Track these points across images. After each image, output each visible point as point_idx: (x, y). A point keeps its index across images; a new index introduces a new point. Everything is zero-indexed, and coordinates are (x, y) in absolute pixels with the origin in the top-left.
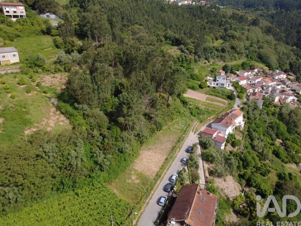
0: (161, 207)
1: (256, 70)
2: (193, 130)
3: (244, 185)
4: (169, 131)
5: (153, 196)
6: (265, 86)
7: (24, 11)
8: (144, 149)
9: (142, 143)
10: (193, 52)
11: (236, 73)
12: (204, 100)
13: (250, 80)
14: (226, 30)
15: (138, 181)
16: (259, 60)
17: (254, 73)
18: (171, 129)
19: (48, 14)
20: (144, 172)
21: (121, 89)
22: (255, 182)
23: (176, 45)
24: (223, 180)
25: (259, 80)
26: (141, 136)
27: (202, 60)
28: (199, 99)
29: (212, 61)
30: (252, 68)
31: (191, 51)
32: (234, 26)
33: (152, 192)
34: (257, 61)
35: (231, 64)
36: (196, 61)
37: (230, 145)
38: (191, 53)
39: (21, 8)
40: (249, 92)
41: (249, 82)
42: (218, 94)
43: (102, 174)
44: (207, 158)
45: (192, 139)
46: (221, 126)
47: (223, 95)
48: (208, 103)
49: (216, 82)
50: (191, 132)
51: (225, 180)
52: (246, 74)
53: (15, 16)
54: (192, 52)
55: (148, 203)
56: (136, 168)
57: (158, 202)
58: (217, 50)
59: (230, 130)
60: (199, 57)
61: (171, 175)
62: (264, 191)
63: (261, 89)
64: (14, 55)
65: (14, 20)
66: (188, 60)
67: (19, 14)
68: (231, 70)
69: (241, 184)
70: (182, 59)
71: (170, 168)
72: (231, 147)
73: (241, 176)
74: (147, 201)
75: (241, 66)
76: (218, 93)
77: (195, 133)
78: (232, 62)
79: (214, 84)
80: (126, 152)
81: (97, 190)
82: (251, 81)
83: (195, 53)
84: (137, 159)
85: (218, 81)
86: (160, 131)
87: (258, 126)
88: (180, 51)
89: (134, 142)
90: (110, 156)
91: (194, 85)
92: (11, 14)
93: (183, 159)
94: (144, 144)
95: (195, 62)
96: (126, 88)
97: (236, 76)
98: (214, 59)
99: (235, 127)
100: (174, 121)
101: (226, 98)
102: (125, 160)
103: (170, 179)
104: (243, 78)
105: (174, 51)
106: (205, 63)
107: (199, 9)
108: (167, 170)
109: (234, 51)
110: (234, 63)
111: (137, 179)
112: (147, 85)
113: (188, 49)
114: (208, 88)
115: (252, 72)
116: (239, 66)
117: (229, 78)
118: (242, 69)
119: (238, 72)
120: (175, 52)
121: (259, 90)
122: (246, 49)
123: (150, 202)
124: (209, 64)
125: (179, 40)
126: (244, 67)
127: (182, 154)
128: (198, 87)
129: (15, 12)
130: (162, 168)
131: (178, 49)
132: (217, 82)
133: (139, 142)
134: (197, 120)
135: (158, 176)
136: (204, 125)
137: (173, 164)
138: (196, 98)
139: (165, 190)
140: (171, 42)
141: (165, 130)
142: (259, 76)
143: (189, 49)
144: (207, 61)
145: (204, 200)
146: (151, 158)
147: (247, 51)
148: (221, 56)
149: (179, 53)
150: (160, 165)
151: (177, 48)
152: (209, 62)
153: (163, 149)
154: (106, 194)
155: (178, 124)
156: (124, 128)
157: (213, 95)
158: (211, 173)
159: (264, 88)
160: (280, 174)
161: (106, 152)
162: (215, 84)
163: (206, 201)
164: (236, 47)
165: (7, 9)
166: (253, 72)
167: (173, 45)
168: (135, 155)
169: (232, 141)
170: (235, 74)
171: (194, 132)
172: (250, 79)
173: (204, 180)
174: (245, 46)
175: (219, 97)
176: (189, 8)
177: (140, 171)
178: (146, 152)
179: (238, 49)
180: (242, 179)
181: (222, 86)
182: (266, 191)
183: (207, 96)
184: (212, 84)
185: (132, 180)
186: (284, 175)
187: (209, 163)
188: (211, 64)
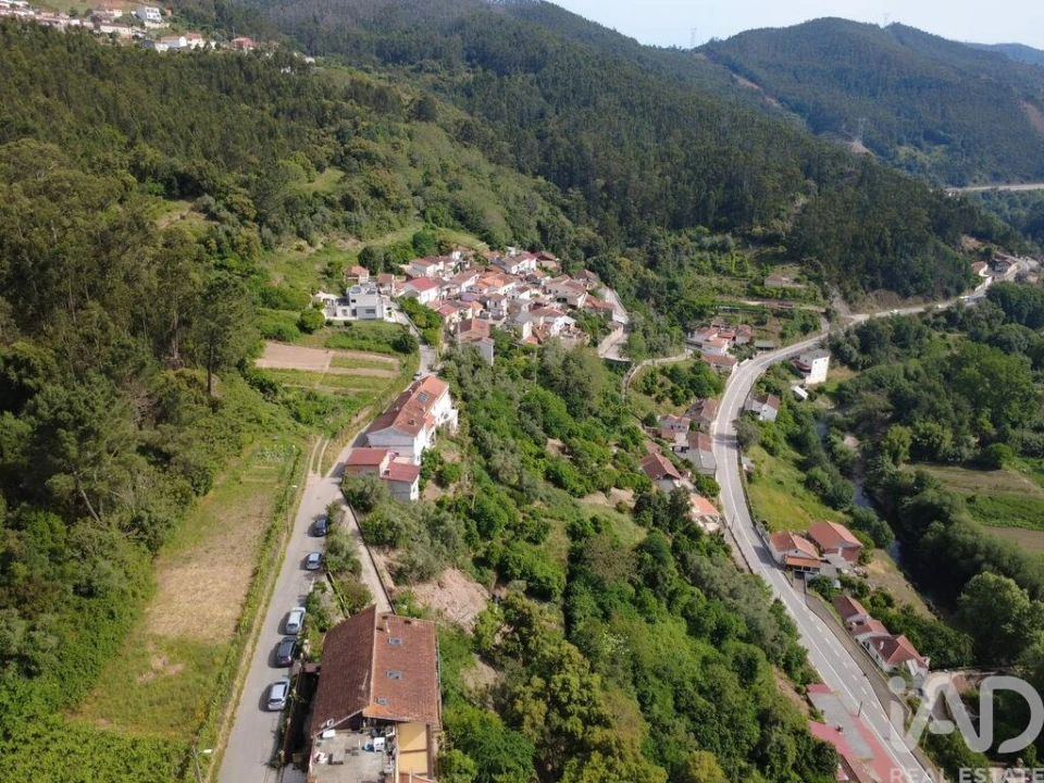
0: (279, 713)
1: (456, 255)
2: (315, 465)
3: (493, 584)
4: (237, 487)
5: (242, 696)
6: (489, 299)
8: (165, 566)
9: (153, 546)
10: (253, 216)
11: (402, 269)
12: (327, 368)
13: (447, 287)
14: (341, 136)
15: (179, 667)
16: (458, 224)
17: (453, 264)
18: (243, 479)
20: (191, 633)
21: (20, 377)
22: (519, 565)
23: (182, 196)
24: (437, 587)
25: (471, 282)
26: (146, 523)
27: (289, 240)
28: (309, 369)
29: (320, 240)
30: (444, 250)
31: (243, 214)
32: (365, 124)
33: (237, 683)
34: (453, 227)
35: (382, 243)
36: (267, 246)
37: (434, 485)
38: (246, 221)
40: (450, 321)
41: (445, 293)
42: (365, 343)
43: (37, 684)
44: (379, 537)
45: (319, 492)
46: (396, 433)
47: (379, 342)
48: (341, 375)
49: (348, 304)
50: (311, 473)
51: (441, 585)
52: (431, 270)
54: (248, 218)
55: (233, 718)
56: (159, 632)
57: (265, 702)
58: (330, 204)
59: (423, 441)
60: (276, 231)
61: (282, 617)
62: (544, 580)
63: (481, 309)
66: (238, 244)
68: (387, 262)
69: (485, 584)
70: (219, 243)
71: (273, 598)
72: (439, 489)
73: (481, 562)
74: (228, 714)
75: (411, 246)
76: (364, 338)
77: (323, 475)
78: (381, 236)
79: (344, 311)
80: (107, 589)
82: (448, 290)
83: (260, 220)
84: (154, 603)
85: (354, 301)
86: (206, 493)
87: (494, 414)
88: (203, 216)
89: (128, 551)
90: (48, 618)
91: (282, 325)
93: (308, 557)
94: (163, 550)
95: (266, 249)
96: (41, 371)
97: (404, 278)
98: (326, 233)
99: (433, 429)
100: (246, 452)
101: (391, 350)
102: (111, 615)
103: (284, 627)
104: (427, 284)
105: (183, 218)
106: (299, 249)
107: (237, 66)
108: (266, 606)
109: (381, 202)
110: (390, 239)
111: (173, 662)
112: (129, 347)
113: (230, 208)
114: (328, 330)
115: (446, 262)
116: (405, 247)
117: (387, 288)
118: (417, 256)
119: (406, 268)
120: (187, 221)
121: (478, 313)
122: (414, 194)
123: (236, 715)
124: (313, 250)
125: (192, 177)
126: (419, 247)
127: (301, 545)
128: (296, 330)
130: (250, 601)
131: (192, 209)
132: (353, 306)
133: (143, 546)
134: (319, 434)
135: (243, 629)
136: (344, 445)
137: (280, 583)
138: (299, 367)
139: (276, 661)
140: (162, 187)
141: (223, 486)
142: (467, 270)
143: (235, 207)
144: (303, 243)
145: (401, 642)
146: (201, 584)
147: (419, 199)
148: (347, 223)
149: (199, 223)
150: (240, 596)
151: (190, 205)
152: (311, 244)
153: (233, 548)
154: (71, 745)
155: (261, 458)
156: (74, 510)
157: (349, 348)
158: (399, 576)
159: (488, 303)
160: (573, 526)
161: (28, 608)
162: (349, 312)
163: (405, 643)
164: (385, 190)
166: (450, 260)
167: (170, 196)
168: (143, 591)
169: (435, 471)
170: (400, 273)
171: (319, 473)
172: (445, 283)
173: (386, 601)
174: (409, 186)
175: (369, 350)
176: (201, 65)
177: (174, 635)
178: (178, 572)
179: (393, 197)
180: (484, 569)
181: (371, 316)
182: (548, 579)
183: (332, 353)
184: (339, 313)
185: (157, 672)
186: (581, 524)
187: (387, 550)
188: (318, 251)
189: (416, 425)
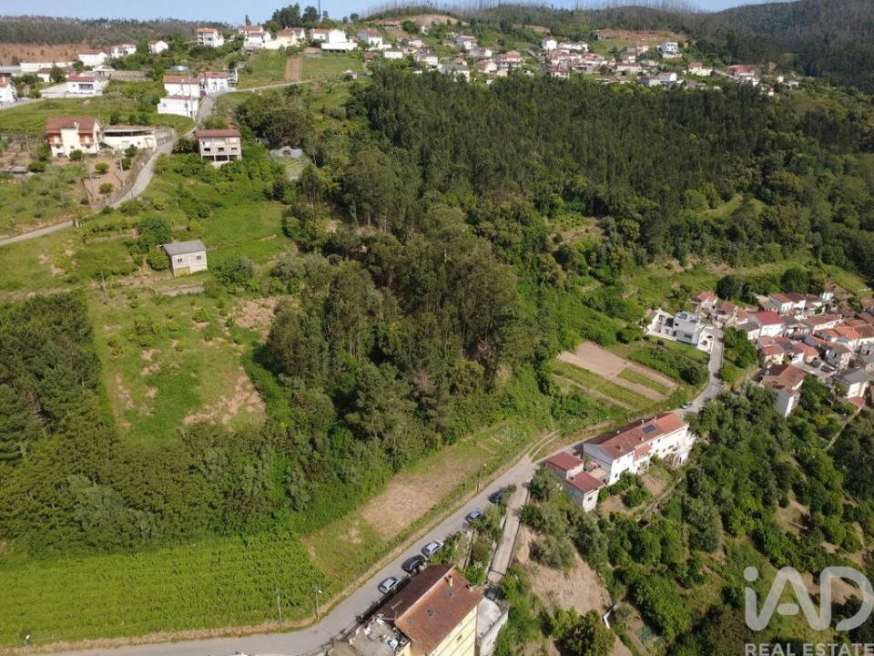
0: (382, 595)
1: (827, 296)
2: (534, 452)
3: (621, 597)
4: (472, 448)
5: (378, 574)
6: (831, 349)
7: (239, 146)
8: (399, 481)
9: (396, 469)
10: (635, 238)
11: (757, 300)
12: (612, 378)
13: (795, 326)
14: (767, 168)
15: (359, 541)
16: (851, 264)
17: (818, 304)
18: (478, 444)
19: (288, 148)
20: (377, 526)
21: (383, 346)
22: (644, 594)
23: (595, 214)
24: (562, 576)
25: (830, 325)
26: (394, 452)
27: (663, 258)
28: (599, 372)
29: (692, 261)
30: (815, 289)
31: (629, 236)
32: (800, 155)
33: (378, 565)
34: (845, 268)
35: (743, 272)
36: (638, 261)
37: (620, 501)
38: (629, 242)
39: (234, 140)
40: (770, 361)
41: (791, 331)
42: (660, 364)
43: (293, 516)
44: (529, 518)
45: (522, 471)
46: (602, 451)
47: (672, 367)
48: (616, 386)
49: (671, 326)
50: (527, 455)
51: (566, 576)
52: (787, 306)
53: (220, 158)
54: (631, 239)
55: (364, 583)
56: (366, 517)
57: (381, 585)
58: (715, 232)
59: (627, 463)
60: (651, 251)
61: (429, 542)
62: (660, 617)
63: (817, 356)
64: (199, 258)
65: (217, 164)
66: (612, 260)
67: (227, 152)
68: (745, 290)
69: (612, 594)
70: (599, 256)
71: (436, 528)
72: (622, 505)
73: (619, 575)
74: (361, 579)
75: (778, 280)
76: (662, 360)
77: (533, 461)
78: (756, 265)
79: (667, 331)
80: (350, 482)
81: (278, 542)
82: (795, 329)
83: (642, 241)
84: (377, 498)
85: (677, 325)
86: (450, 444)
88: (602, 231)
89: (376, 463)
90: (316, 485)
91: (604, 331)
92: (214, 153)
93: (472, 513)
95: (638, 264)
97: (756, 309)
98: (701, 255)
99: (647, 459)
100: (495, 426)
101: (678, 377)
102: (346, 497)
103: (425, 550)
104: (775, 318)
105: (587, 231)
106: (669, 267)
107: (701, 101)
108: (429, 530)
109: (772, 235)
110: (765, 269)
111: (359, 536)
113: (620, 230)
114: (642, 343)
115: (809, 301)
116: (773, 281)
117: (726, 317)
118: (782, 290)
119: (762, 299)
120: (588, 234)
121: (810, 359)
122: (814, 230)
123: (368, 582)
124: (682, 270)
125: (604, 202)
126: (790, 285)
127: (478, 504)
128: (615, 338)
129: (221, 149)
130: (417, 525)
131: (597, 225)
132: (675, 328)
133: (390, 465)
134: (556, 429)
135: (402, 539)
136: (569, 444)
137: (448, 520)
138: (592, 370)
139: (405, 567)
140: (584, 205)
141: (465, 444)
142: (832, 313)
143: (624, 229)
144: (675, 263)
145: (453, 596)
146: (405, 500)
147: (817, 236)
148: (724, 250)
149: (596, 235)
150: (415, 517)
151: (597, 222)
152: (682, 265)
153: (437, 486)
154: (291, 552)
156: (361, 434)
157: (645, 364)
158: (536, 554)
159: (827, 352)
160: (729, 590)
161: (312, 475)
162: (671, 332)
163: (455, 598)
164: (779, 225)
165: (208, 145)
166: (816, 300)
167: (586, 214)
168: (378, 486)
169: (629, 489)
170: (754, 302)
171: (532, 458)
172: (796, 322)
173: (506, 566)
174: (812, 221)
175: (660, 370)
176: (672, 101)
177: (370, 522)
178: (400, 487)
179: (786, 231)
180: (619, 583)
181: (687, 340)
182: (664, 619)
183: (629, 364)
184: (663, 331)
185: (349, 538)
186: (737, 593)
187: (540, 532)
188: (686, 271)
189: (621, 450)
